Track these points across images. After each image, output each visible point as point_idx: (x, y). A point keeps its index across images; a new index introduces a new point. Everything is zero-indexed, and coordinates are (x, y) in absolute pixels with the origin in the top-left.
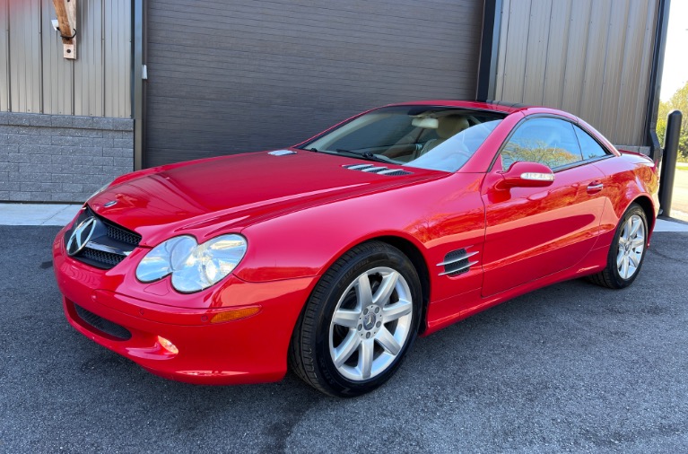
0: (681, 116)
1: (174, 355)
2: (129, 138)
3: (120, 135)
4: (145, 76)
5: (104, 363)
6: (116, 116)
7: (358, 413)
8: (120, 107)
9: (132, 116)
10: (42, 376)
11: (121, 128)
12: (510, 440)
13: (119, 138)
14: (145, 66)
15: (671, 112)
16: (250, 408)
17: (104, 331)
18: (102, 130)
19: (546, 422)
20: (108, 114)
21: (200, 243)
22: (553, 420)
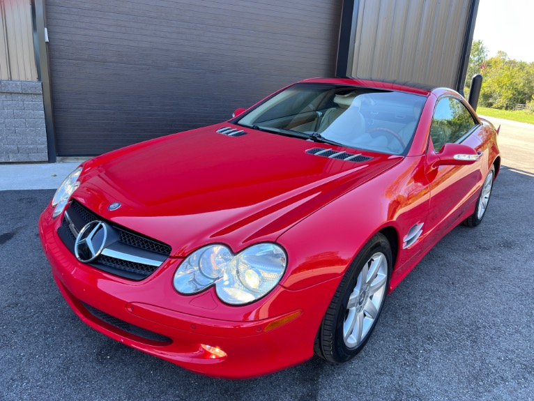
0: (482, 79)
1: (221, 359)
2: (39, 101)
3: (30, 97)
4: (47, 40)
5: (117, 350)
6: (22, 78)
7: (359, 375)
8: (25, 70)
9: (39, 78)
10: (65, 374)
11: (30, 92)
12: (481, 383)
13: (29, 102)
14: (46, 29)
15: (475, 76)
16: (271, 383)
17: (133, 333)
18: (11, 93)
19: (494, 361)
20: (15, 77)
21: (235, 251)
22: (498, 358)
